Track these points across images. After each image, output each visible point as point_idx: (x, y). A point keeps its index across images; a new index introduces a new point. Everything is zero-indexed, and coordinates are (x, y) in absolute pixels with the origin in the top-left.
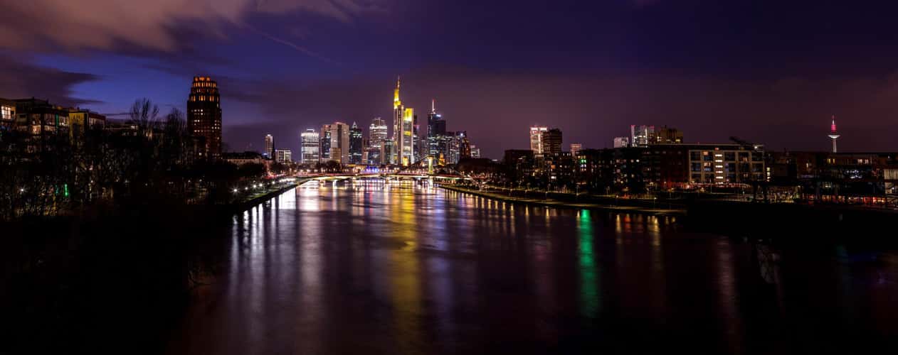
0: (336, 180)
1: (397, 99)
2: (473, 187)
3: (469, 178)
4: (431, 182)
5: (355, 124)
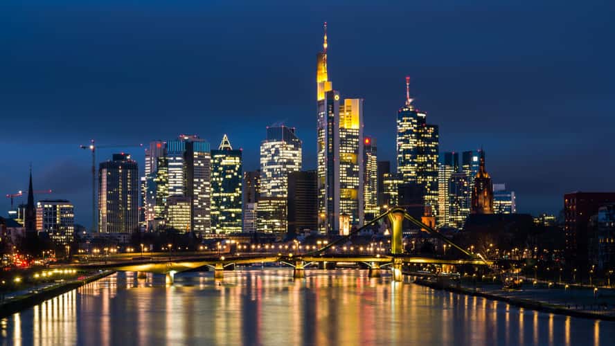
0: (172, 273)
1: (322, 77)
2: (488, 283)
3: (480, 260)
4: (398, 272)
5: (225, 138)
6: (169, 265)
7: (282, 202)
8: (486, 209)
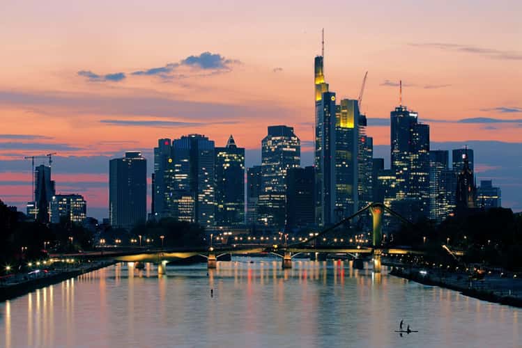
1: (320, 80)
4: (377, 263)
6: (161, 255)
7: (282, 196)
8: (470, 203)
